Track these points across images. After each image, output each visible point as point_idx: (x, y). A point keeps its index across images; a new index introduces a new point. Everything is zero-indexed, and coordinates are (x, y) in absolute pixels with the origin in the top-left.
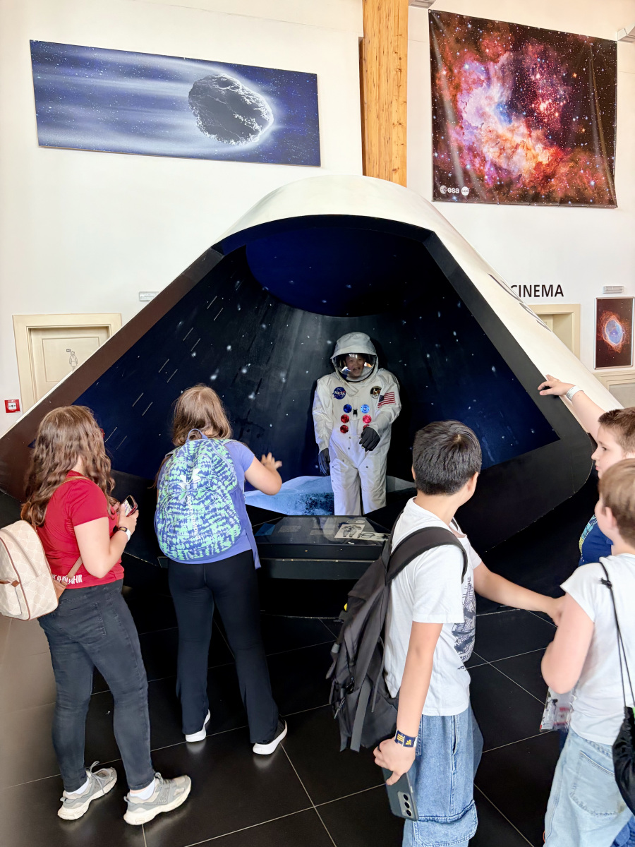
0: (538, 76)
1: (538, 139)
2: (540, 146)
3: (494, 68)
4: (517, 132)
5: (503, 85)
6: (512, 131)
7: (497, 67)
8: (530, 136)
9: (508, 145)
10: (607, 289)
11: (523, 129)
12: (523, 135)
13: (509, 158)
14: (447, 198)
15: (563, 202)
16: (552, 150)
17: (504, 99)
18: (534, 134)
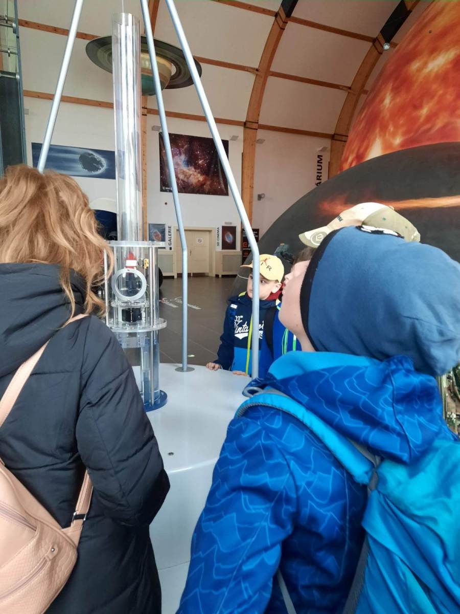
0: (198, 152)
1: (199, 173)
2: (199, 175)
3: (182, 150)
4: (191, 171)
5: (186, 155)
6: (189, 170)
7: (183, 149)
8: (196, 171)
9: (188, 174)
10: (226, 223)
11: (193, 169)
12: (193, 171)
13: (188, 178)
14: (166, 191)
15: (209, 193)
16: (204, 176)
17: (186, 160)
18: (197, 171)
